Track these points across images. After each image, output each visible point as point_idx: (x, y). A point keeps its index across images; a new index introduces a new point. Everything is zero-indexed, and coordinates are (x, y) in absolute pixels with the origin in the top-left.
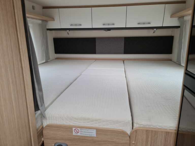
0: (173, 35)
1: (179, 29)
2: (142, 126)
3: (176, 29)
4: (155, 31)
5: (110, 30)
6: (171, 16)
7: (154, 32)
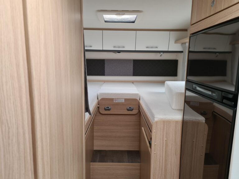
0: (177, 59)
1: (183, 53)
2: (160, 119)
3: (179, 54)
4: (162, 54)
5: (120, 52)
6: (175, 41)
7: (161, 56)
